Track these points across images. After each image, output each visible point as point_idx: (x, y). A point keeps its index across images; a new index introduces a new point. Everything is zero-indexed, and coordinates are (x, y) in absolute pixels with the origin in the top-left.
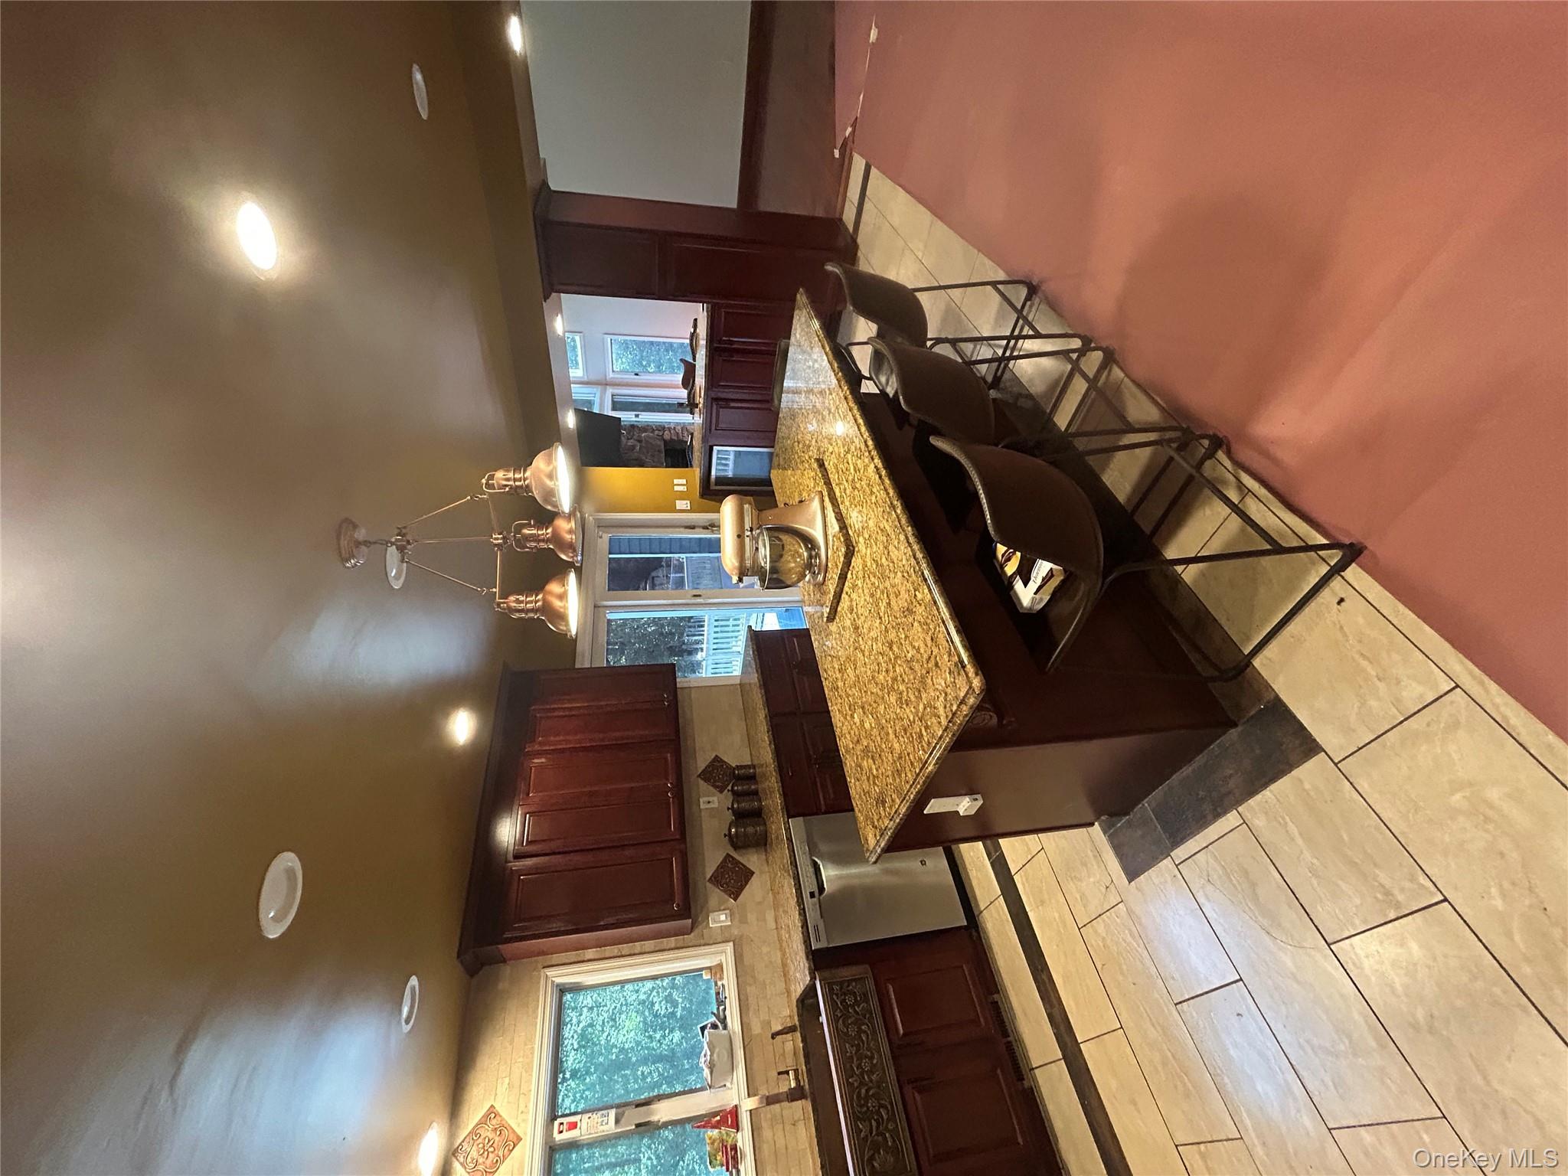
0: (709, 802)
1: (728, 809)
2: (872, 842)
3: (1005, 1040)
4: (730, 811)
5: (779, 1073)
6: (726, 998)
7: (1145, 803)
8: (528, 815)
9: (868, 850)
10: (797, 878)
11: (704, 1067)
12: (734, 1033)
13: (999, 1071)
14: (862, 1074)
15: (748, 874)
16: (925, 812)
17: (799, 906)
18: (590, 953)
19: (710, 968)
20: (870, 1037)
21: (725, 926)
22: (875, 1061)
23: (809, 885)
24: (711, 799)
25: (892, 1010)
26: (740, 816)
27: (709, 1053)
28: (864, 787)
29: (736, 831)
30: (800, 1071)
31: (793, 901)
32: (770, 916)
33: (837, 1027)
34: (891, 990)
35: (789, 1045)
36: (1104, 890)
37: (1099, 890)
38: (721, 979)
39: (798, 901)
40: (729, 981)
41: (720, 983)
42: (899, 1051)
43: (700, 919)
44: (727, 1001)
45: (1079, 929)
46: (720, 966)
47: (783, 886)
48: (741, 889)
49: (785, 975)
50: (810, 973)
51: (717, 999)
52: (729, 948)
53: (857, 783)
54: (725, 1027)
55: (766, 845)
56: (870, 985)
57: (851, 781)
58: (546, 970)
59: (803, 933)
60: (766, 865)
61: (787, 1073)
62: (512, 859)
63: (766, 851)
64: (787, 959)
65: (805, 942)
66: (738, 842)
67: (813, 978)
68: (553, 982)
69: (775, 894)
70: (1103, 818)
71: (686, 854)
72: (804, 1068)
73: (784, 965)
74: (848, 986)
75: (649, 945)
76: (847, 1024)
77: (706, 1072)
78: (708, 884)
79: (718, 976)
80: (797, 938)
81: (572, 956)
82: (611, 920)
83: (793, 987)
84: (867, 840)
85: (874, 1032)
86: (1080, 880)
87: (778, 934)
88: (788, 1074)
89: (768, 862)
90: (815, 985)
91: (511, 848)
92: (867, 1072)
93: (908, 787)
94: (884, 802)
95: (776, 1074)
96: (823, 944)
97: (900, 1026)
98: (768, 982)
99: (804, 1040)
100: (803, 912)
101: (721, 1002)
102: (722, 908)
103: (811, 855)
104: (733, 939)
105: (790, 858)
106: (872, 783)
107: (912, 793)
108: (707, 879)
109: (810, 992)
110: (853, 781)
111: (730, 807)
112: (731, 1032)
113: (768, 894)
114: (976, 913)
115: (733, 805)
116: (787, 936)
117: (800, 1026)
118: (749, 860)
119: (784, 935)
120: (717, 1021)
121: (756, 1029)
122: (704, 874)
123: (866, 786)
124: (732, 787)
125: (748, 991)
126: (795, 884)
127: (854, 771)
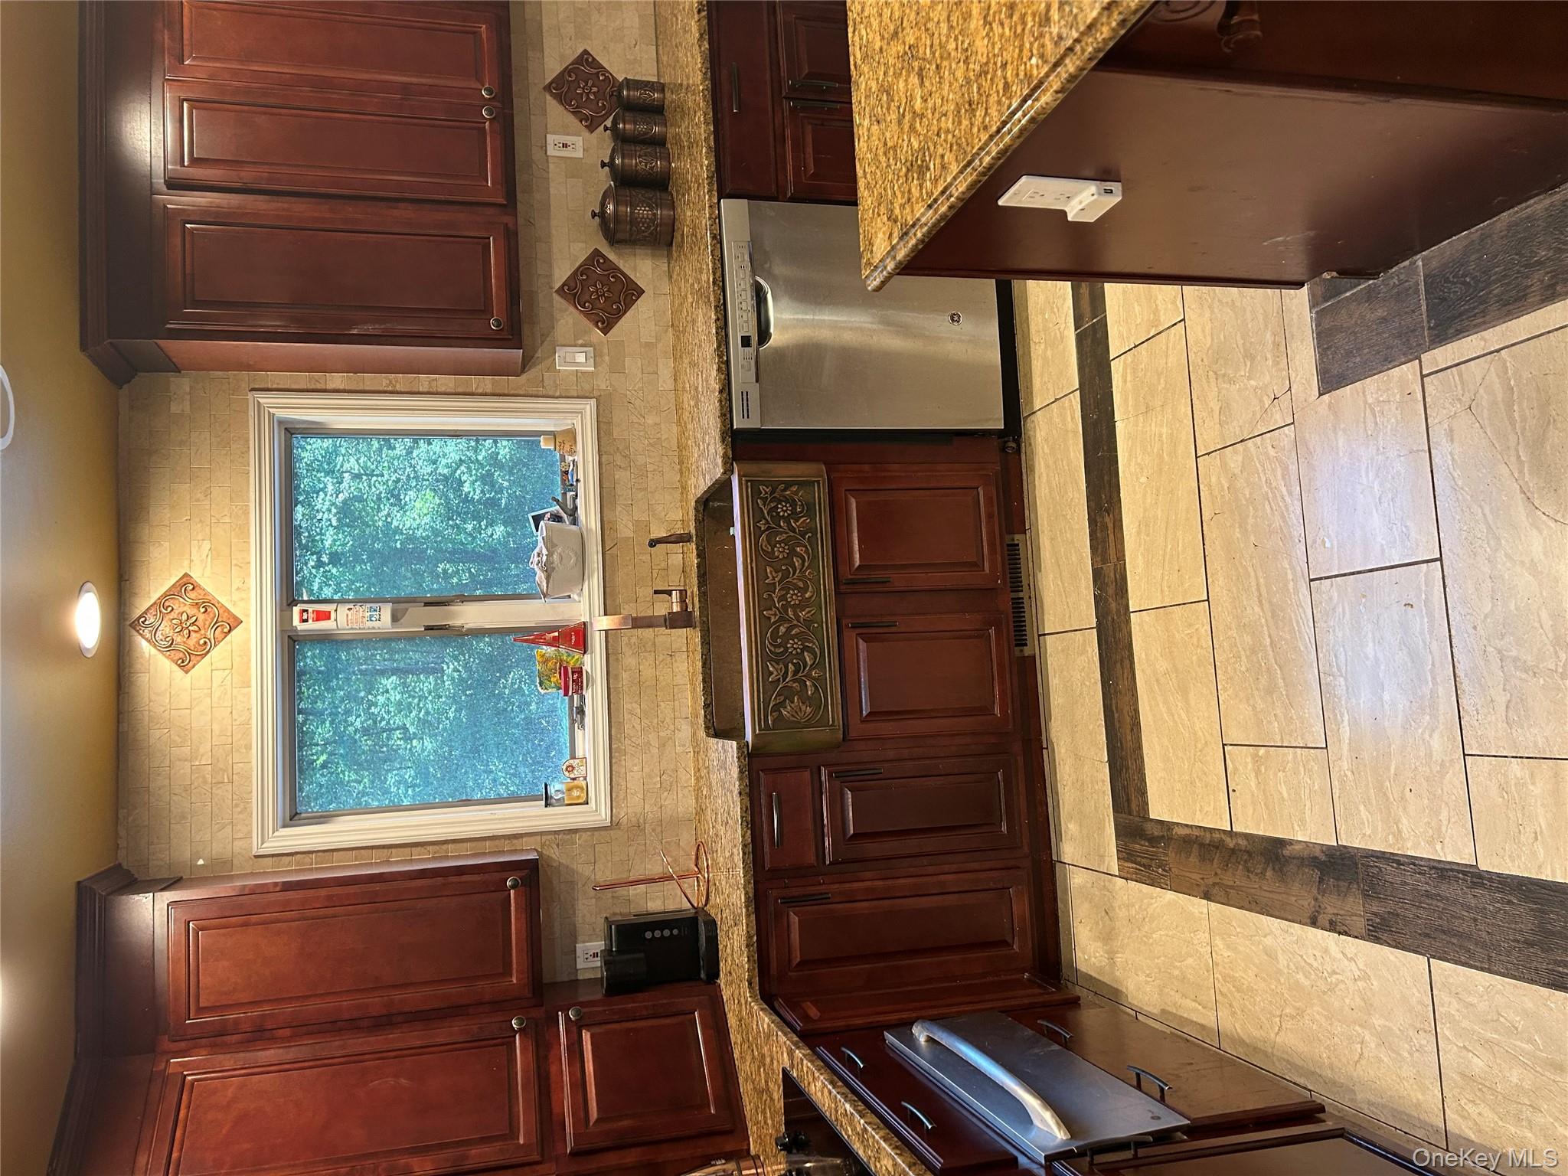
0: (565, 146)
1: (603, 165)
2: (880, 247)
3: (1013, 595)
4: (607, 169)
5: (656, 592)
6: (577, 480)
7: (1419, 260)
8: (185, 105)
9: (869, 264)
10: (722, 309)
11: (536, 569)
12: (589, 530)
13: (992, 631)
14: (785, 608)
15: (631, 293)
16: (1001, 203)
17: (720, 356)
18: (337, 380)
19: (554, 434)
20: (806, 564)
21: (584, 373)
22: (807, 595)
23: (742, 322)
24: (568, 139)
25: (849, 533)
26: (625, 182)
27: (545, 552)
28: (888, 135)
29: (616, 211)
30: (689, 593)
31: (710, 349)
32: (665, 370)
33: (756, 544)
34: (854, 505)
35: (676, 559)
36: (1267, 402)
37: (1261, 401)
38: (573, 452)
39: (719, 347)
40: (585, 460)
41: (569, 459)
42: (846, 586)
43: (539, 354)
44: (581, 485)
45: (1196, 458)
46: (571, 434)
47: (694, 321)
48: (619, 314)
49: (681, 463)
50: (725, 463)
51: (563, 481)
52: (589, 407)
53: (875, 127)
54: (574, 522)
55: (671, 244)
56: (821, 494)
57: (862, 123)
58: (257, 394)
59: (720, 401)
60: (666, 279)
61: (669, 593)
62: (164, 188)
63: (669, 256)
64: (688, 439)
65: (723, 415)
66: (615, 231)
67: (727, 471)
68: (271, 416)
69: (679, 334)
70: (1326, 276)
71: (516, 234)
72: (696, 589)
73: (682, 447)
74: (785, 490)
75: (446, 382)
76: (773, 543)
77: (540, 576)
78: (556, 297)
79: (567, 447)
80: (710, 409)
81: (302, 379)
82: (369, 328)
83: (692, 481)
84: (871, 244)
85: (815, 557)
86: (1232, 381)
87: (677, 396)
88: (670, 595)
89: (670, 277)
90: (729, 482)
91: (158, 167)
92: (791, 606)
93: (984, 137)
94: (923, 170)
95: (652, 592)
96: (753, 423)
97: (857, 556)
98: (650, 467)
99: (700, 555)
100: (725, 368)
101: (569, 486)
102: (580, 342)
103: (754, 273)
104: (597, 394)
105: (714, 273)
106: (906, 128)
107: (988, 153)
108: (557, 285)
109: (720, 491)
110: (866, 123)
111: (607, 161)
112: (584, 530)
113: (667, 331)
114: (1024, 414)
115: (612, 158)
116: (692, 403)
117: (697, 535)
118: (635, 269)
119: (687, 401)
120: (561, 511)
121: (625, 529)
122: (549, 276)
123: (892, 134)
124: (615, 123)
125: (617, 477)
126: (718, 319)
127: (872, 101)
